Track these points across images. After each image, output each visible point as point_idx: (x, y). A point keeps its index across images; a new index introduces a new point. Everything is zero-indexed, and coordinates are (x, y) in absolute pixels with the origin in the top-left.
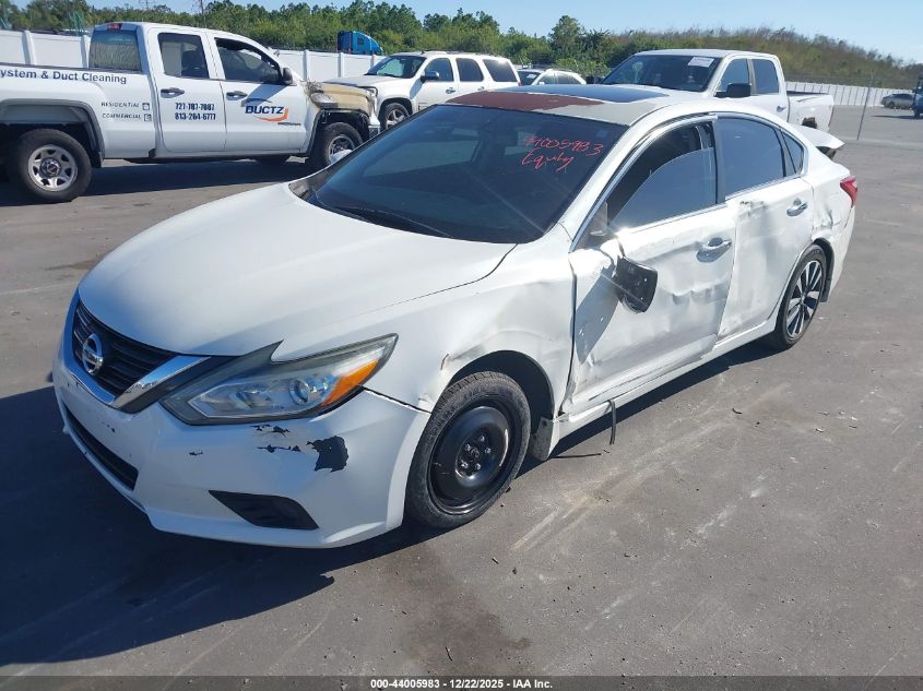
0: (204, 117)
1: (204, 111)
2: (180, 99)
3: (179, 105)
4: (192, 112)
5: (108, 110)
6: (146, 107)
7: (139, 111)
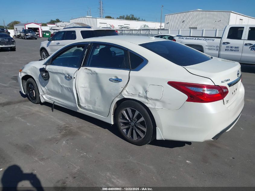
0: (235, 51)
1: (235, 49)
2: (228, 45)
3: (227, 47)
4: (231, 49)
5: (207, 47)
6: (217, 47)
7: (215, 48)
